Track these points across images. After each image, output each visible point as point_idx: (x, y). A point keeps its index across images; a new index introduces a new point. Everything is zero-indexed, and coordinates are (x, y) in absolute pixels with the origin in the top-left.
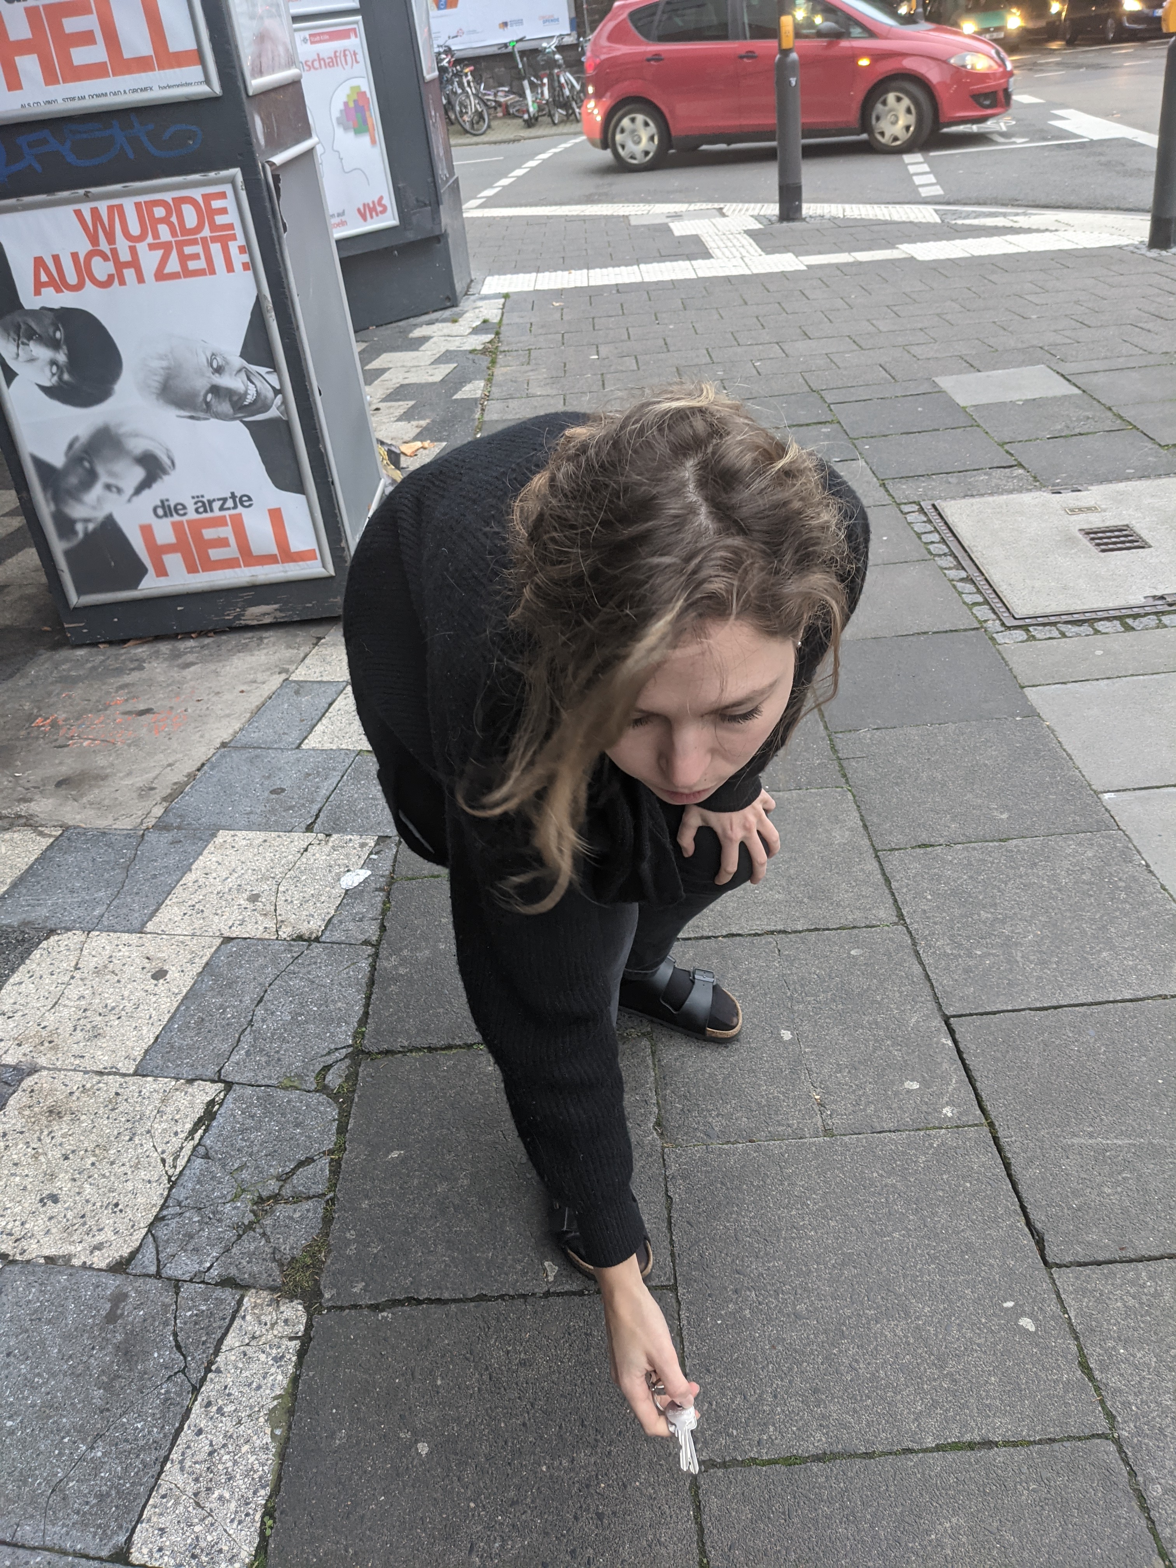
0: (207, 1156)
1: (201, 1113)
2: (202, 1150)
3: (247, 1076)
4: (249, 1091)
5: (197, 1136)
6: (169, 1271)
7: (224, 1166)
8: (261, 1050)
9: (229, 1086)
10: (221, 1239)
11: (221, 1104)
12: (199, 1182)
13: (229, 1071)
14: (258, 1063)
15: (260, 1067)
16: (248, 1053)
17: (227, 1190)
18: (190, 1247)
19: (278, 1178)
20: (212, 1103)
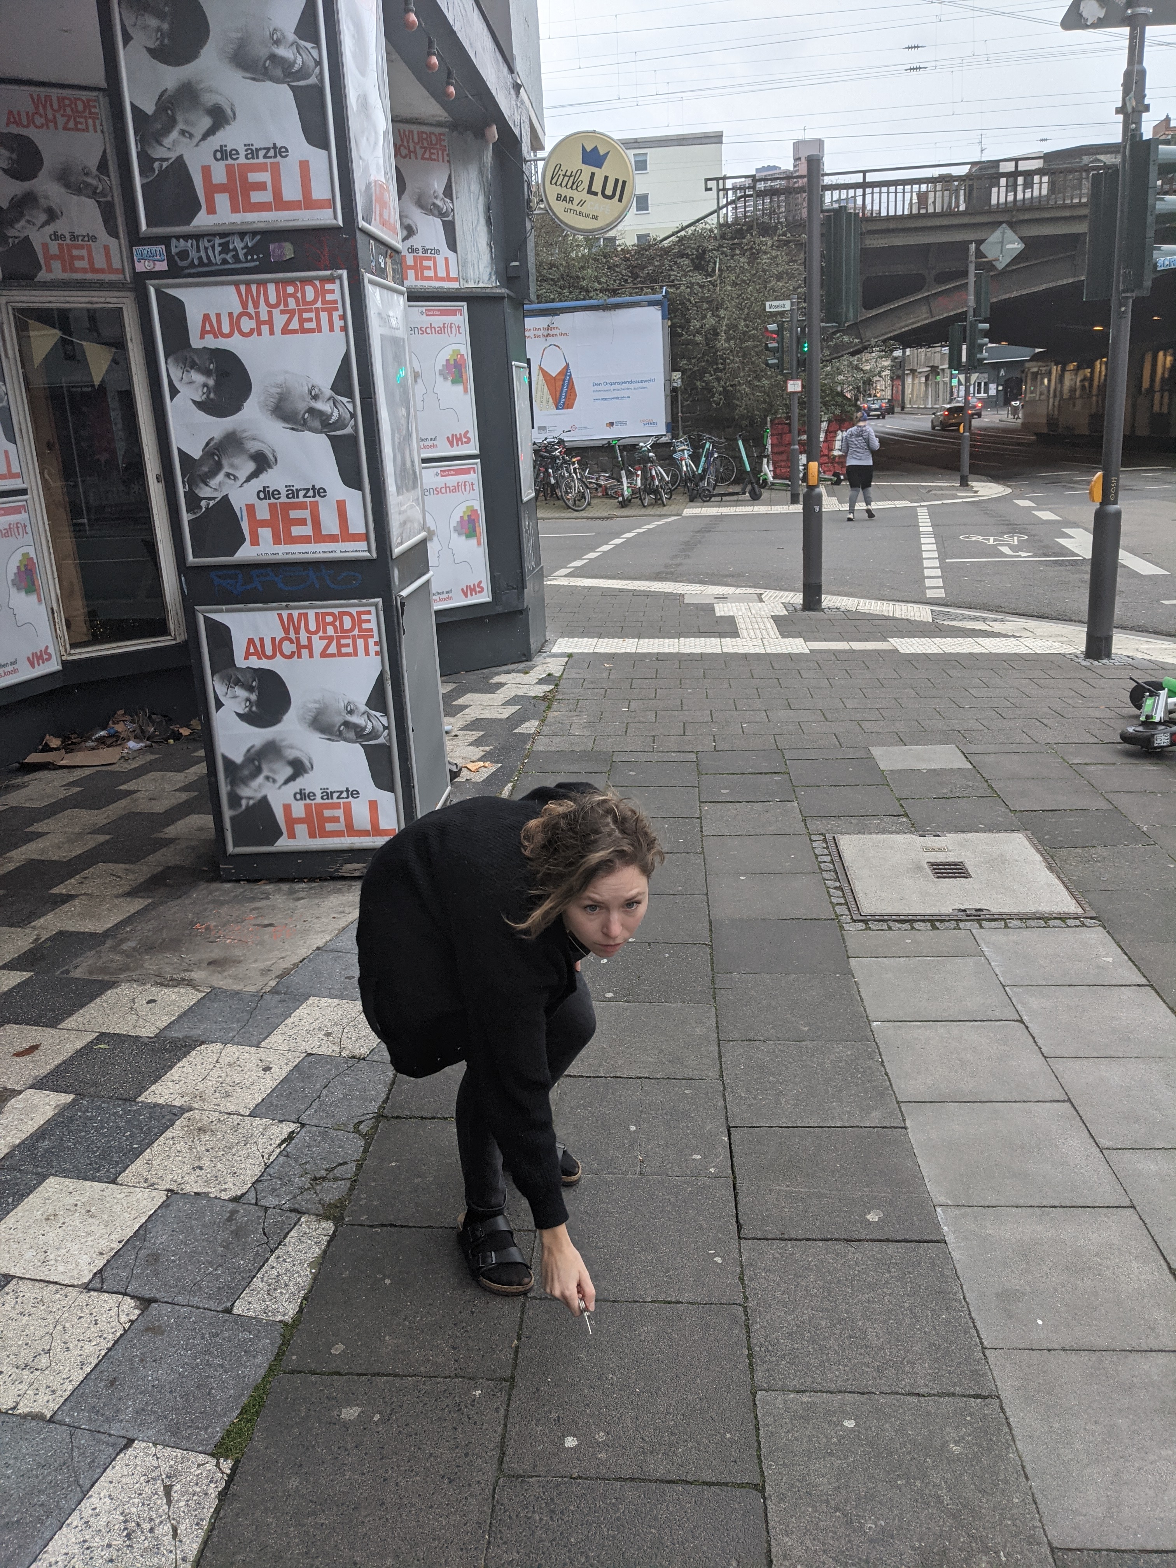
0: (287, 1156)
1: (286, 1136)
2: (285, 1153)
3: (314, 1122)
4: (315, 1128)
5: (283, 1147)
6: (262, 1203)
7: (296, 1161)
8: (324, 1110)
9: (303, 1125)
10: (292, 1193)
11: (298, 1133)
12: (282, 1167)
13: (304, 1118)
14: (321, 1116)
15: (322, 1118)
16: (316, 1111)
17: (298, 1170)
18: (275, 1194)
19: (326, 1170)
20: (293, 1132)
